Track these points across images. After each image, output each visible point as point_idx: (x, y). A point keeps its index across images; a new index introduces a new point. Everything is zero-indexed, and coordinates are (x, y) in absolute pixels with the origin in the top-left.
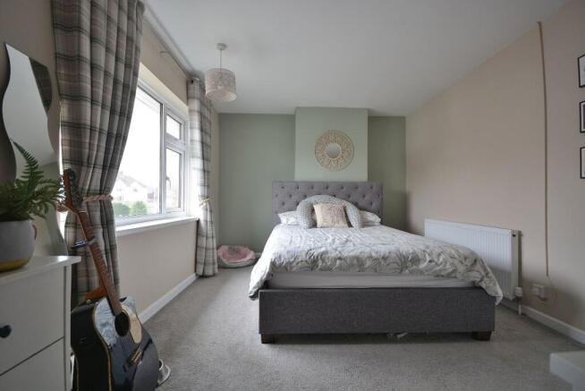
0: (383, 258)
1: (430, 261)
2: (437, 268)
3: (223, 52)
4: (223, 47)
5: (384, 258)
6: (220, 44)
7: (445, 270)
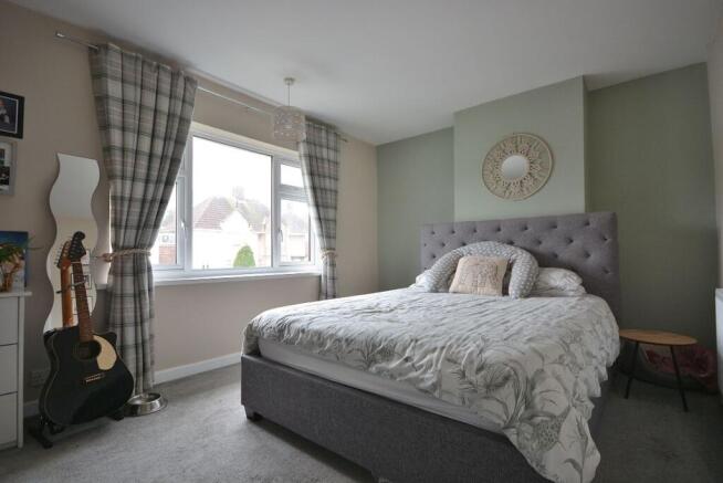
0: (347, 340)
1: (407, 360)
2: (414, 374)
3: (292, 87)
4: (290, 80)
5: (349, 341)
6: (287, 79)
7: (422, 380)
